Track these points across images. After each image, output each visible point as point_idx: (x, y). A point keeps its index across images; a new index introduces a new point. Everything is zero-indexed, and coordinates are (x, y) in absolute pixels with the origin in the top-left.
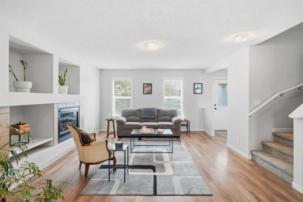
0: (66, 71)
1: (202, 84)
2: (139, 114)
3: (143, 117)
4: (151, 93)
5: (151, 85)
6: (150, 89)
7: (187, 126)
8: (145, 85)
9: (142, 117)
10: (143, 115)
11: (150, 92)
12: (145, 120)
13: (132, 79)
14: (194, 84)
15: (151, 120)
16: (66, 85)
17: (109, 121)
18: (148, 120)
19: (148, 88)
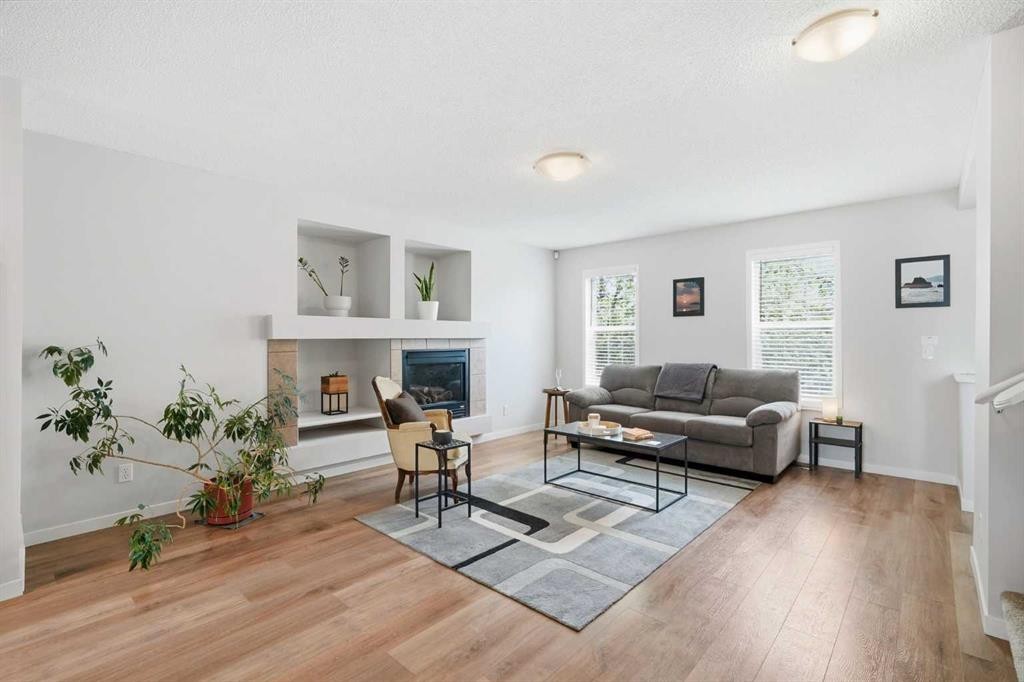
0: (432, 268)
1: (946, 259)
2: (648, 382)
3: (659, 394)
4: (701, 313)
5: (700, 282)
6: (697, 299)
7: (857, 445)
8: (678, 284)
9: (655, 393)
10: (659, 385)
11: (698, 310)
12: (666, 403)
13: (638, 268)
14: (899, 263)
15: (687, 406)
16: (434, 300)
17: (550, 395)
18: (673, 404)
19: (691, 293)
